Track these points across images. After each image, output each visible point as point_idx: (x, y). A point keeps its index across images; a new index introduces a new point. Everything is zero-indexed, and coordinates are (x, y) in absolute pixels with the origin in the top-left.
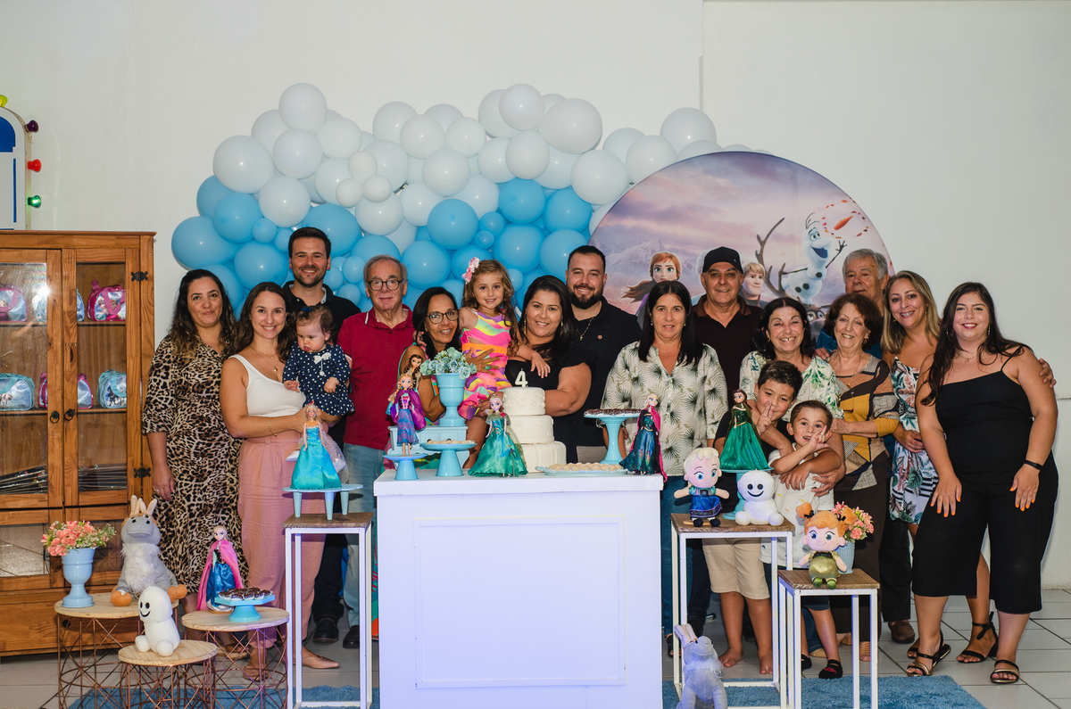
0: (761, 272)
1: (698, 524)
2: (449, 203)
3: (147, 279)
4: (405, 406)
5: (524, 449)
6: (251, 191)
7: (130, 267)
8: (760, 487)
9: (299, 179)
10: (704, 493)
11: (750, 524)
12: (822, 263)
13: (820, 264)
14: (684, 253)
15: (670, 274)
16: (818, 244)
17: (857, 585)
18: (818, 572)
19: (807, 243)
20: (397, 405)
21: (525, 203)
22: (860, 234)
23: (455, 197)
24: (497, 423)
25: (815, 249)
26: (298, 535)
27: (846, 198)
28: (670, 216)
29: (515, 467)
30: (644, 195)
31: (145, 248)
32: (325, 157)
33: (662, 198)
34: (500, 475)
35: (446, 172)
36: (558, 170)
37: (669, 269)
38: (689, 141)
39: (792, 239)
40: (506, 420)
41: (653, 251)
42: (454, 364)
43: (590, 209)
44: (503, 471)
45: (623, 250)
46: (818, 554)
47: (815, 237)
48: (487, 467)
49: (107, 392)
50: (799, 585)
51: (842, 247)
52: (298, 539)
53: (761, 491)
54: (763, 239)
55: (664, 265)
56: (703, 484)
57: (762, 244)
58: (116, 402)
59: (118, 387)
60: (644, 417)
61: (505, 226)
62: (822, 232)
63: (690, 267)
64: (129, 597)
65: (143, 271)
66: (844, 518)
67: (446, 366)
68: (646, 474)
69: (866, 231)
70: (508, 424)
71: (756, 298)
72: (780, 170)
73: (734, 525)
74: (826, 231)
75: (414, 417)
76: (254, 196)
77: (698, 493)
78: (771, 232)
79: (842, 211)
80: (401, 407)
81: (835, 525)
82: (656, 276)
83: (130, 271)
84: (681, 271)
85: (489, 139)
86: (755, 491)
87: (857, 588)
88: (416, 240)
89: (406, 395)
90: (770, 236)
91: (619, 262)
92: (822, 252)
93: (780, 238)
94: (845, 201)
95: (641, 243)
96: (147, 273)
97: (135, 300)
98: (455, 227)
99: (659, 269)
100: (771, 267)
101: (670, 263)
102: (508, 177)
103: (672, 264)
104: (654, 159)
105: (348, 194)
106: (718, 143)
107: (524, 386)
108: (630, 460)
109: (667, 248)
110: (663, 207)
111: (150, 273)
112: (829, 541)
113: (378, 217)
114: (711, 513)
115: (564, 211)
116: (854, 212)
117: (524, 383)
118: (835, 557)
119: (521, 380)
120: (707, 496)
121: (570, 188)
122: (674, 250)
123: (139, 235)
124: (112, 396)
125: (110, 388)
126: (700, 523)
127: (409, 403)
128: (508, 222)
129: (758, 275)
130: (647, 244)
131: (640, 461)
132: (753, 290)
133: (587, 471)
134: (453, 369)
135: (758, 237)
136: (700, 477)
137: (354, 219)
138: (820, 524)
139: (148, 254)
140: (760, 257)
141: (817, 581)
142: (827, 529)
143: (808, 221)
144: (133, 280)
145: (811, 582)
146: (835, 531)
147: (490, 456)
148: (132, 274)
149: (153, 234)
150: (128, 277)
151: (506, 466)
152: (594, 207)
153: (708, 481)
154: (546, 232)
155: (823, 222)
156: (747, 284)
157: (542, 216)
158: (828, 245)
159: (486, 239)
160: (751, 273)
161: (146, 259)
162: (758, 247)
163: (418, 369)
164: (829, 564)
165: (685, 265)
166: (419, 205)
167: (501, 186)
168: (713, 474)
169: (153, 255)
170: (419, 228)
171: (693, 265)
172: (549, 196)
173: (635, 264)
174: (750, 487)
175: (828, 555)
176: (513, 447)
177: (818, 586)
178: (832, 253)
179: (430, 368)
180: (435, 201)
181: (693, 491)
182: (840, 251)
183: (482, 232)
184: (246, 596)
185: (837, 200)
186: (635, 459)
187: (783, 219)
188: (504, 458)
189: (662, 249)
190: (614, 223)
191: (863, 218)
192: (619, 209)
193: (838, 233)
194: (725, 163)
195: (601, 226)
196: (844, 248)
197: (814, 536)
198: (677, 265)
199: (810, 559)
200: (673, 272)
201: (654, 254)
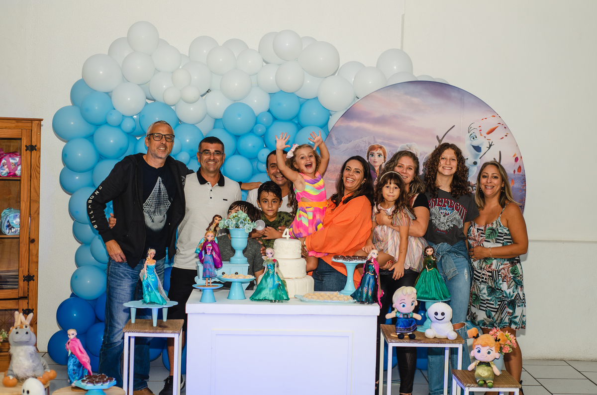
1: (401, 337)
2: (237, 105)
3: (36, 150)
4: (209, 253)
5: (288, 282)
6: (107, 91)
7: (25, 141)
8: (443, 314)
9: (139, 85)
10: (406, 316)
11: (435, 337)
12: (477, 155)
13: (477, 156)
14: (390, 146)
16: (476, 143)
17: (506, 385)
18: (481, 376)
19: (468, 142)
20: (203, 252)
21: (287, 107)
22: (503, 138)
23: (241, 101)
24: (271, 266)
25: (473, 146)
26: (133, 337)
27: (495, 114)
28: (381, 121)
29: (281, 294)
30: (365, 107)
31: (35, 130)
32: (157, 71)
33: (377, 109)
34: (271, 301)
35: (236, 85)
36: (310, 87)
37: (379, 156)
38: (396, 72)
39: (459, 139)
40: (276, 264)
42: (242, 223)
43: (329, 114)
44: (273, 299)
45: (350, 141)
46: (481, 363)
47: (473, 138)
48: (262, 295)
49: (6, 224)
50: (468, 385)
51: (490, 145)
52: (133, 340)
53: (443, 317)
54: (440, 139)
55: (376, 152)
56: (405, 310)
58: (13, 231)
59: (14, 222)
60: (369, 266)
61: (273, 121)
62: (478, 135)
64: (15, 380)
65: (34, 144)
66: (499, 340)
67: (237, 224)
68: (368, 304)
69: (506, 136)
70: (278, 266)
72: (454, 94)
73: (425, 339)
74: (481, 135)
75: (214, 259)
76: (108, 94)
77: (402, 316)
78: (446, 134)
79: (492, 122)
80: (206, 253)
81: (493, 345)
82: (371, 160)
83: (25, 144)
84: (386, 157)
85: (264, 64)
86: (439, 316)
87: (506, 387)
88: (214, 128)
89: (210, 245)
90: (445, 137)
91: (347, 149)
92: (477, 148)
93: (451, 138)
94: (494, 116)
95: (362, 138)
96: (36, 146)
97: (27, 164)
98: (240, 121)
99: (372, 155)
102: (275, 89)
103: (381, 152)
104: (372, 83)
105: (171, 97)
106: (414, 74)
107: (288, 238)
108: (358, 293)
109: (379, 142)
110: (377, 115)
111: (38, 146)
112: (489, 355)
113: (190, 113)
114: (409, 330)
115: (311, 114)
116: (500, 123)
117: (288, 236)
118: (492, 366)
119: (286, 234)
120: (407, 318)
121: (316, 98)
122: (383, 143)
123: (32, 120)
124: (9, 226)
125: (8, 221)
126: (402, 336)
127: (212, 251)
128: (275, 119)
130: (366, 139)
131: (365, 295)
133: (329, 301)
134: (241, 226)
135: (438, 137)
136: (404, 306)
137: (174, 112)
138: (483, 343)
139: (37, 133)
141: (481, 382)
142: (488, 348)
143: (470, 128)
144: (26, 150)
145: (477, 383)
146: (493, 349)
147: (265, 288)
148: (26, 146)
149: (41, 120)
150: (24, 148)
151: (276, 296)
152: (332, 113)
153: (409, 308)
154: (300, 127)
155: (479, 129)
157: (297, 116)
158: (482, 144)
159: (260, 130)
161: (35, 137)
163: (217, 225)
164: (488, 371)
166: (217, 105)
167: (271, 95)
168: (412, 304)
169: (40, 134)
170: (216, 120)
172: (303, 102)
173: (357, 151)
174: (436, 314)
175: (488, 364)
176: (280, 283)
177: (481, 386)
178: (484, 149)
179: (226, 224)
180: (227, 103)
181: (398, 315)
182: (489, 148)
183: (258, 125)
184: (97, 382)
185: (489, 115)
186: (362, 293)
187: (454, 126)
188: (274, 290)
189: (375, 142)
190: (345, 124)
191: (505, 128)
192: (349, 114)
193: (488, 136)
194: (419, 88)
195: (336, 126)
196: (492, 147)
197: (479, 351)
198: (384, 153)
199: (475, 366)
200: (382, 157)
201: (370, 145)
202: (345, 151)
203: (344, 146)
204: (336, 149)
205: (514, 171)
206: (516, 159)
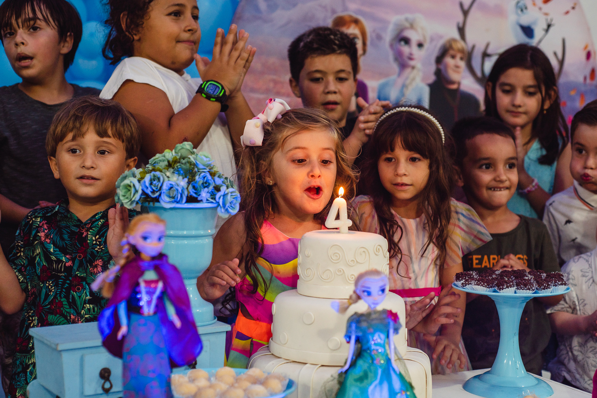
0: (462, 51)
4: (148, 310)
14: (373, 18)
16: (525, 20)
19: (512, 18)
22: (568, 12)
25: (522, 27)
39: (499, 11)
41: (334, 12)
47: (522, 10)
51: (549, 26)
57: (466, 13)
62: (530, 5)
63: (379, 37)
71: (454, 87)
74: (534, 4)
84: (368, 43)
90: (475, 4)
92: (528, 31)
100: (474, 46)
101: (354, 30)
103: (357, 31)
107: (344, 229)
109: (352, 9)
117: (345, 223)
119: (338, 218)
129: (459, 55)
132: (453, 76)
135: (461, 5)
140: (461, 30)
156: (446, 66)
158: (535, 23)
160: (451, 52)
162: (460, 17)
165: (374, 35)
171: (383, 35)
178: (539, 32)
182: (547, 31)
189: (346, 9)
193: (545, 7)
196: (551, 29)
198: (363, 34)
201: (335, 16)
203: (281, 16)
204: (266, 21)
205: (585, 78)
206: (589, 55)
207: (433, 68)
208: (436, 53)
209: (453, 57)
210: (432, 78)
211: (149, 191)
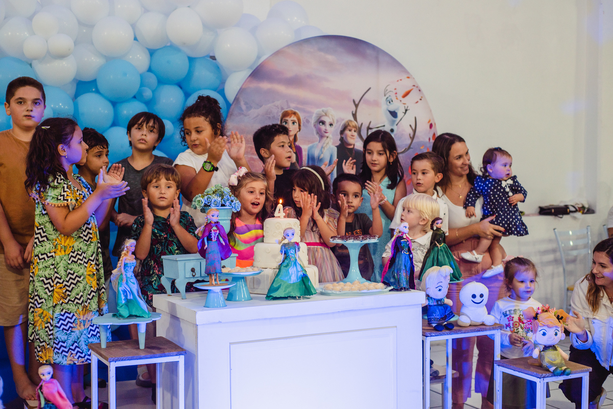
0: (355, 127)
4: (214, 239)
8: (482, 296)
13: (393, 123)
14: (304, 111)
15: (294, 126)
16: (392, 108)
18: (552, 363)
19: (384, 107)
20: (206, 238)
22: (418, 102)
23: (123, 58)
25: (390, 112)
27: (408, 75)
28: (295, 81)
33: (288, 67)
37: (293, 123)
39: (376, 104)
41: (282, 109)
45: (261, 106)
46: (546, 348)
47: (390, 102)
48: (283, 291)
51: (406, 110)
53: (482, 299)
55: (290, 119)
57: (357, 106)
61: (159, 84)
62: (394, 99)
63: (308, 121)
66: (562, 318)
69: (421, 99)
71: (352, 147)
72: (369, 52)
74: (397, 99)
77: (434, 304)
78: (362, 98)
79: (406, 85)
80: (209, 239)
84: (302, 125)
86: (478, 299)
89: (215, 228)
90: (362, 101)
91: (257, 116)
92: (394, 114)
93: (368, 103)
94: (409, 78)
95: (273, 102)
99: (286, 122)
100: (362, 124)
101: (294, 118)
103: (295, 119)
108: (390, 279)
109: (292, 107)
110: (290, 74)
112: (556, 337)
114: (444, 319)
116: (414, 86)
118: (558, 349)
120: (441, 305)
126: (438, 328)
127: (219, 235)
128: (160, 81)
129: (353, 129)
130: (278, 103)
131: (404, 280)
132: (350, 141)
135: (354, 102)
138: (549, 324)
140: (354, 115)
142: (555, 328)
143: (386, 90)
146: (560, 329)
151: (300, 290)
153: (443, 293)
155: (395, 91)
156: (346, 136)
158: (398, 109)
159: (147, 94)
160: (349, 128)
162: (354, 108)
164: (558, 355)
167: (151, 52)
171: (310, 120)
173: (269, 118)
175: (553, 348)
176: (304, 273)
178: (400, 114)
182: (405, 113)
183: (143, 88)
185: (404, 76)
187: (370, 89)
188: (298, 283)
189: (289, 107)
190: (254, 85)
191: (420, 90)
192: (258, 73)
193: (404, 100)
194: (332, 44)
195: (243, 87)
196: (408, 112)
197: (544, 334)
198: (299, 120)
199: (540, 352)
200: (297, 125)
201: (283, 111)
202: (255, 118)
203: (254, 112)
204: (246, 116)
205: (429, 139)
206: (431, 126)
207: (339, 137)
208: (340, 129)
209: (350, 130)
210: (338, 143)
211: (207, 203)
